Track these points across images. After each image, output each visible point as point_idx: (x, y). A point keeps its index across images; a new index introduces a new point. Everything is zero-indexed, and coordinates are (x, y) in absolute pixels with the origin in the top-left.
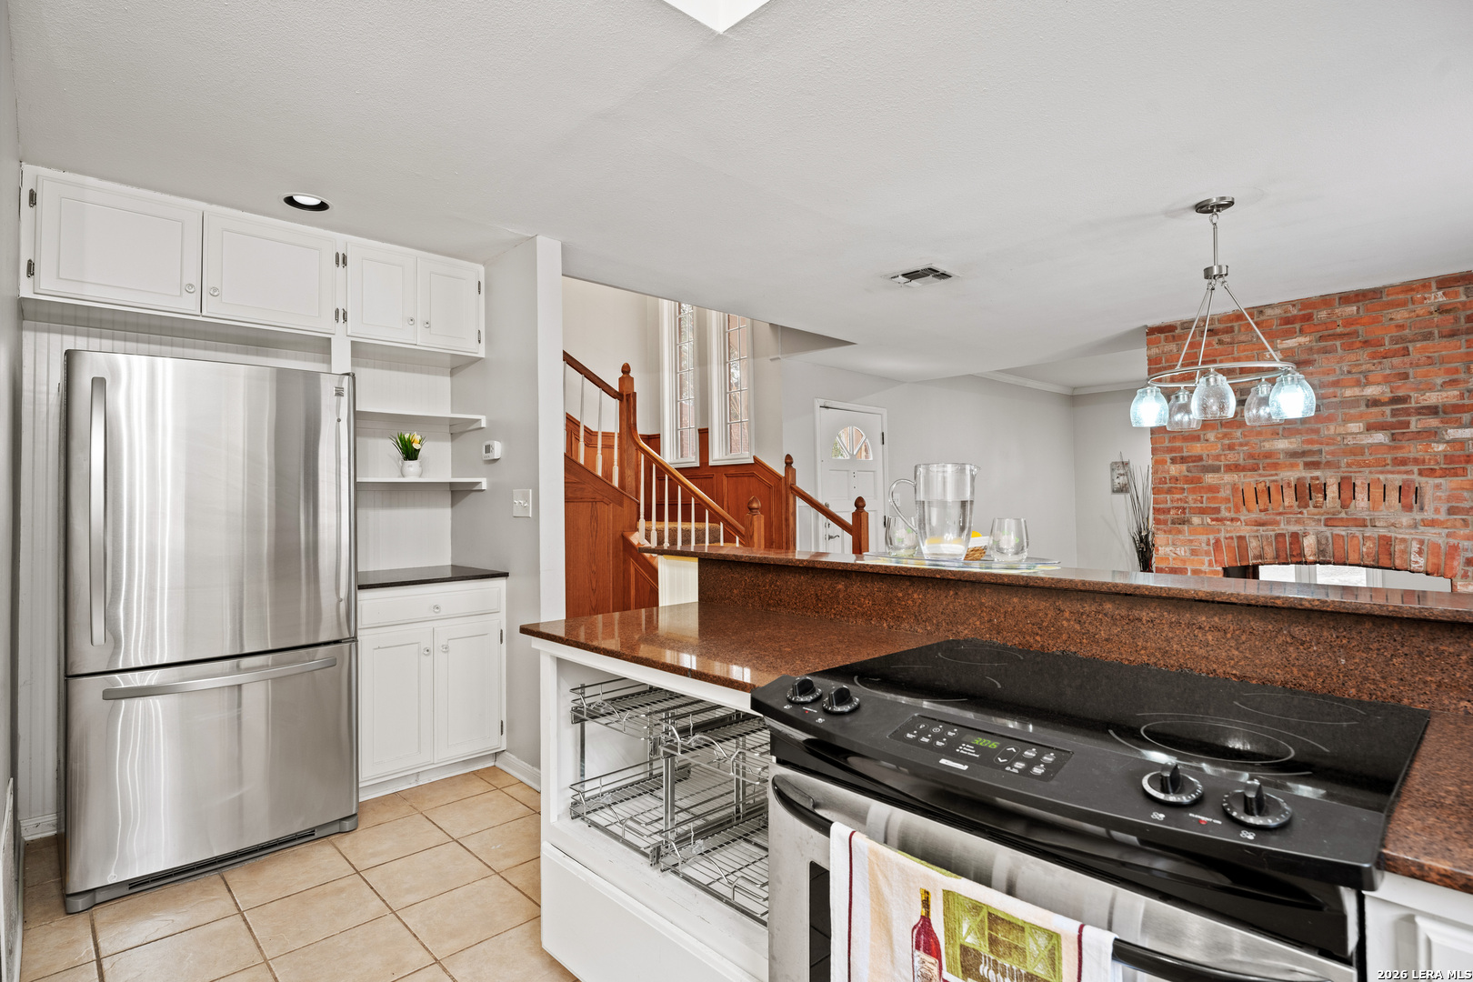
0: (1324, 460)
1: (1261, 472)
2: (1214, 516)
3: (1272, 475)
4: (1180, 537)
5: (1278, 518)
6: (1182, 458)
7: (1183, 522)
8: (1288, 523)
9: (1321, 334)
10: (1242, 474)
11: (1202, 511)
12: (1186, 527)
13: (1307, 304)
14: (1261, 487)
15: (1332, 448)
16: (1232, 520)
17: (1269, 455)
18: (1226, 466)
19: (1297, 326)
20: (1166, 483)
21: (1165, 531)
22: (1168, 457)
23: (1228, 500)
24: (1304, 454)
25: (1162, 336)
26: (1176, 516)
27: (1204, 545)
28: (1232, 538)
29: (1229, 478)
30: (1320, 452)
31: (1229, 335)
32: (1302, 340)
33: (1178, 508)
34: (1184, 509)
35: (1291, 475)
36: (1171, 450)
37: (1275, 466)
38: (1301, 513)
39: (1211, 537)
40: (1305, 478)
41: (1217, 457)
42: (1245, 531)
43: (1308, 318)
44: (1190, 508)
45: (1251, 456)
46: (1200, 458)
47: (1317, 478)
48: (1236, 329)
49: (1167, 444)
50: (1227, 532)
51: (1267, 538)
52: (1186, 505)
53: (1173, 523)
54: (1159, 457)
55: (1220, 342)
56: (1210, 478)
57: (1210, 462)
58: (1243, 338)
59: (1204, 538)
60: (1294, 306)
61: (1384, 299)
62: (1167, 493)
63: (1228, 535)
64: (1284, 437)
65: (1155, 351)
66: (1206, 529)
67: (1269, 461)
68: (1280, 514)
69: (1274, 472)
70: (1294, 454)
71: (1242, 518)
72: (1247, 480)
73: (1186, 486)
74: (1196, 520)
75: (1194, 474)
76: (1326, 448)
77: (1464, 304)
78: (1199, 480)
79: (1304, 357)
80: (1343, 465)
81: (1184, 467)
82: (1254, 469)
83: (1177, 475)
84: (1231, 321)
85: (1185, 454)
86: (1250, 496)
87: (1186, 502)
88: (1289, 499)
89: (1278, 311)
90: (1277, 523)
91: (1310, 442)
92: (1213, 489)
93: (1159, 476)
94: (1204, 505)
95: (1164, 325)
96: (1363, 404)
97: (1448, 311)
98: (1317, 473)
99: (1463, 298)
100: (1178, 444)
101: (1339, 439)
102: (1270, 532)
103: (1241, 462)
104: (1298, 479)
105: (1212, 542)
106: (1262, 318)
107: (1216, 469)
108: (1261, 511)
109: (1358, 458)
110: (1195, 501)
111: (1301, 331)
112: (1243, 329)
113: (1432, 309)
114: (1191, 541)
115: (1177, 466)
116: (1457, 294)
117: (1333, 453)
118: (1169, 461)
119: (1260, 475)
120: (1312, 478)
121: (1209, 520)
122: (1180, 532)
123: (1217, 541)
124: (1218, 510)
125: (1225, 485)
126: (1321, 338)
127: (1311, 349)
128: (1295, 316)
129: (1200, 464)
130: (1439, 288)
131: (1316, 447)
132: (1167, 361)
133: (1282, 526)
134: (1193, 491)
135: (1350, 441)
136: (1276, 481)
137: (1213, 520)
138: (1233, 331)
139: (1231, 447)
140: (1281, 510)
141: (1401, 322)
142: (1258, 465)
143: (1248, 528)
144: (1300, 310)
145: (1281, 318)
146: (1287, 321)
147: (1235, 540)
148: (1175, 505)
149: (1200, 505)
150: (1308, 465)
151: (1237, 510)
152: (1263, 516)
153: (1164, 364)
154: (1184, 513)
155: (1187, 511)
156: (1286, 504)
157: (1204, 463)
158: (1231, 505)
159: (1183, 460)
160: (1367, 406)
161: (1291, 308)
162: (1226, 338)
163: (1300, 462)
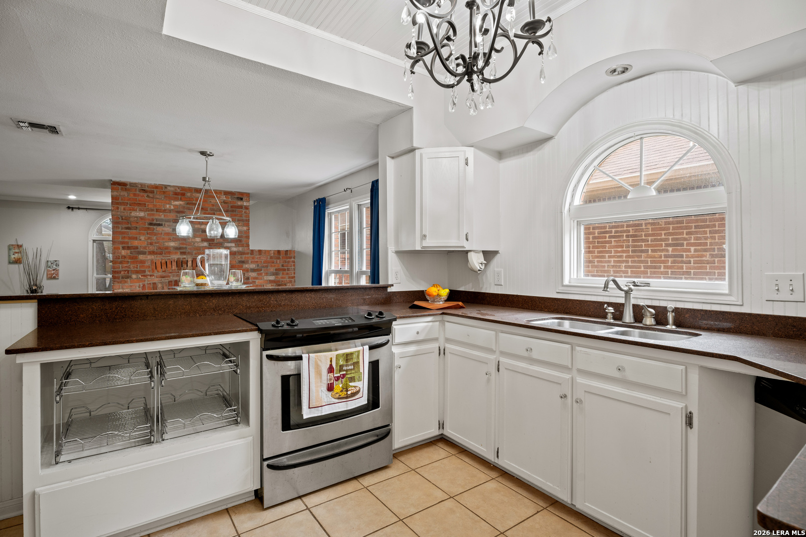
0: (187, 251)
1: (163, 255)
2: (142, 274)
3: (168, 257)
4: (126, 284)
5: (170, 274)
6: (128, 247)
7: (128, 277)
8: (174, 276)
9: (188, 202)
10: (156, 256)
11: (137, 272)
12: (129, 280)
13: (183, 188)
14: (164, 261)
15: (190, 247)
16: (151, 276)
17: (167, 248)
18: (149, 252)
19: (179, 197)
20: (119, 259)
21: (118, 282)
22: (121, 246)
23: (149, 267)
24: (180, 248)
25: (120, 187)
26: (124, 275)
27: (137, 287)
28: (150, 284)
29: (149, 257)
30: (186, 248)
31: (152, 194)
32: (181, 203)
33: (125, 271)
34: (128, 271)
35: (175, 257)
36: (122, 243)
37: (169, 253)
38: (178, 272)
39: (141, 284)
40: (180, 258)
41: (145, 248)
42: (156, 280)
43: (183, 194)
44: (131, 271)
45: (160, 248)
46: (137, 248)
47: (185, 258)
48: (155, 192)
49: (120, 240)
50: (149, 281)
51: (165, 283)
52: (129, 269)
53: (123, 278)
54: (116, 246)
55: (148, 196)
56: (141, 257)
57: (142, 250)
58: (158, 197)
59: (138, 284)
60: (179, 188)
61: (209, 194)
62: (120, 264)
63: (149, 283)
64: (173, 241)
65: (115, 193)
66: (138, 280)
67: (167, 250)
68: (171, 273)
69: (168, 255)
70: (176, 248)
71: (155, 275)
72: (158, 258)
73: (129, 260)
74: (134, 276)
75: (134, 255)
76: (188, 247)
77: (230, 201)
78: (136, 258)
79: (182, 210)
80: (194, 254)
81: (129, 251)
82: (161, 254)
83: (125, 255)
84: (153, 188)
85: (129, 245)
86: (159, 265)
87: (130, 268)
88: (174, 267)
89: (172, 189)
90: (169, 277)
91: (183, 244)
92: (143, 262)
93: (116, 255)
94: (138, 269)
95: (121, 182)
96: (201, 231)
97: (226, 203)
98: (185, 256)
99: (230, 200)
100: (126, 240)
101: (193, 243)
102: (166, 280)
103: (155, 250)
104: (178, 259)
105: (141, 286)
106: (166, 190)
107: (144, 253)
108: (163, 272)
109: (199, 251)
110: (134, 267)
111: (181, 199)
112: (158, 193)
113: (222, 201)
114: (131, 286)
115: (126, 251)
116: (229, 199)
117: (190, 249)
118: (121, 248)
119: (163, 257)
120: (183, 258)
121: (140, 276)
122: (126, 282)
123: (144, 285)
124: (144, 271)
125: (148, 260)
126: (188, 204)
127: (184, 207)
128: (179, 193)
129: (137, 250)
130: (224, 195)
131: (184, 246)
132: (122, 200)
133: (171, 278)
134: (133, 263)
135: (196, 245)
136: (169, 259)
137: (142, 276)
138: (154, 193)
139: (151, 244)
140: (171, 271)
141: (213, 204)
142: (162, 252)
143: (157, 279)
144: (181, 191)
145: (174, 192)
146: (176, 194)
147: (152, 285)
148: (124, 269)
149: (136, 269)
150: (182, 253)
151: (153, 271)
152: (164, 274)
153: (120, 201)
154: (128, 273)
155: (130, 272)
156: (173, 268)
157: (139, 250)
158: (150, 269)
159: (129, 248)
160: (202, 232)
161: (178, 189)
162: (151, 195)
163: (179, 252)
